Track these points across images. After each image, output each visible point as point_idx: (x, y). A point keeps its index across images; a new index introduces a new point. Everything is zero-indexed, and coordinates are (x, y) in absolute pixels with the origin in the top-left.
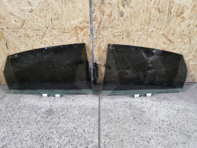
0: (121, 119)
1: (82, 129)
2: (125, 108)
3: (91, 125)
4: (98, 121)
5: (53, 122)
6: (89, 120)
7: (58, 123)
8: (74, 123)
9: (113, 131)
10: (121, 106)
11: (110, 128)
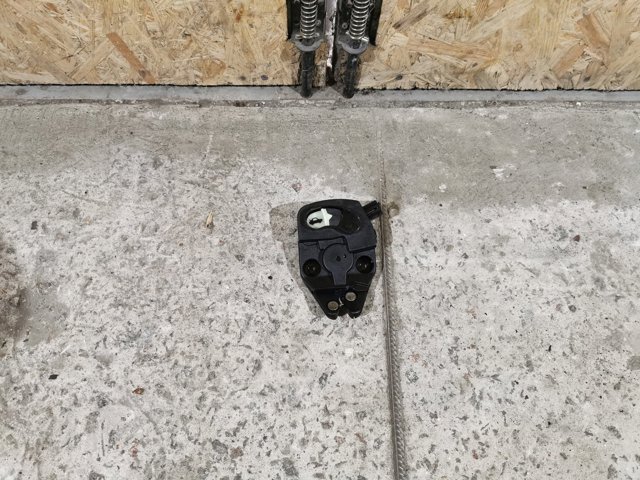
0: (545, 370)
1: (273, 457)
2: (562, 276)
3: (337, 421)
4: (385, 383)
5: (63, 391)
6: (323, 378)
7: (94, 407)
8: (217, 406)
9: (499, 467)
10: (537, 263)
11: (473, 445)
